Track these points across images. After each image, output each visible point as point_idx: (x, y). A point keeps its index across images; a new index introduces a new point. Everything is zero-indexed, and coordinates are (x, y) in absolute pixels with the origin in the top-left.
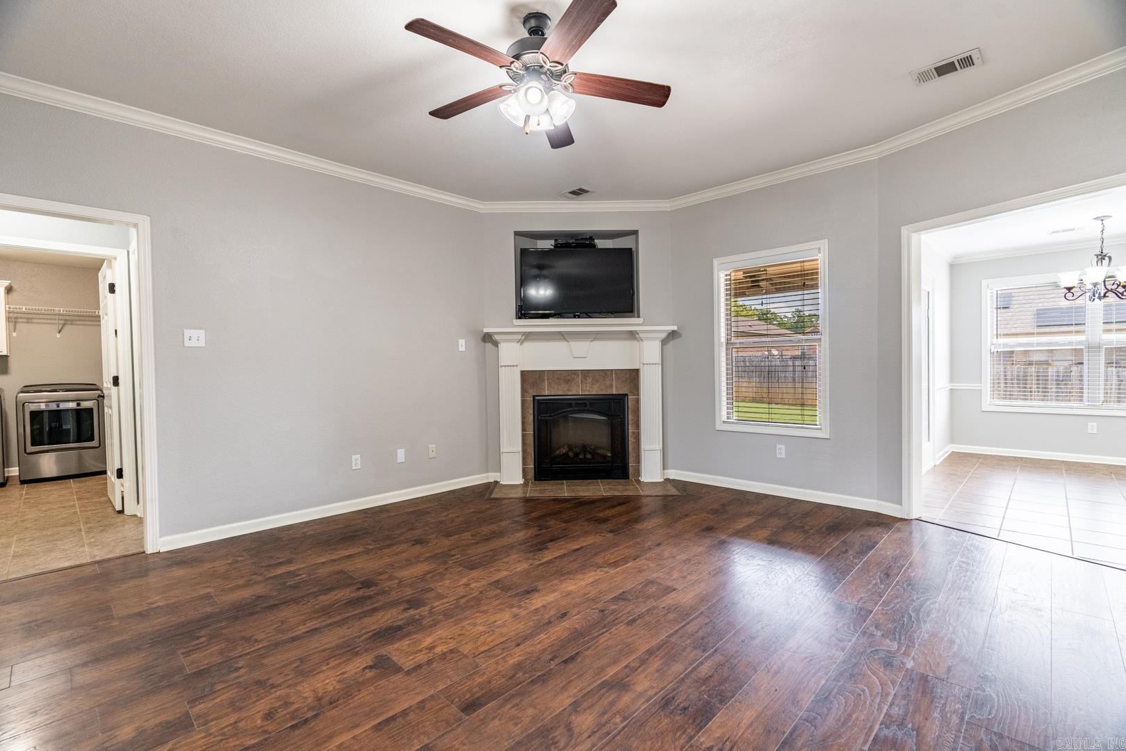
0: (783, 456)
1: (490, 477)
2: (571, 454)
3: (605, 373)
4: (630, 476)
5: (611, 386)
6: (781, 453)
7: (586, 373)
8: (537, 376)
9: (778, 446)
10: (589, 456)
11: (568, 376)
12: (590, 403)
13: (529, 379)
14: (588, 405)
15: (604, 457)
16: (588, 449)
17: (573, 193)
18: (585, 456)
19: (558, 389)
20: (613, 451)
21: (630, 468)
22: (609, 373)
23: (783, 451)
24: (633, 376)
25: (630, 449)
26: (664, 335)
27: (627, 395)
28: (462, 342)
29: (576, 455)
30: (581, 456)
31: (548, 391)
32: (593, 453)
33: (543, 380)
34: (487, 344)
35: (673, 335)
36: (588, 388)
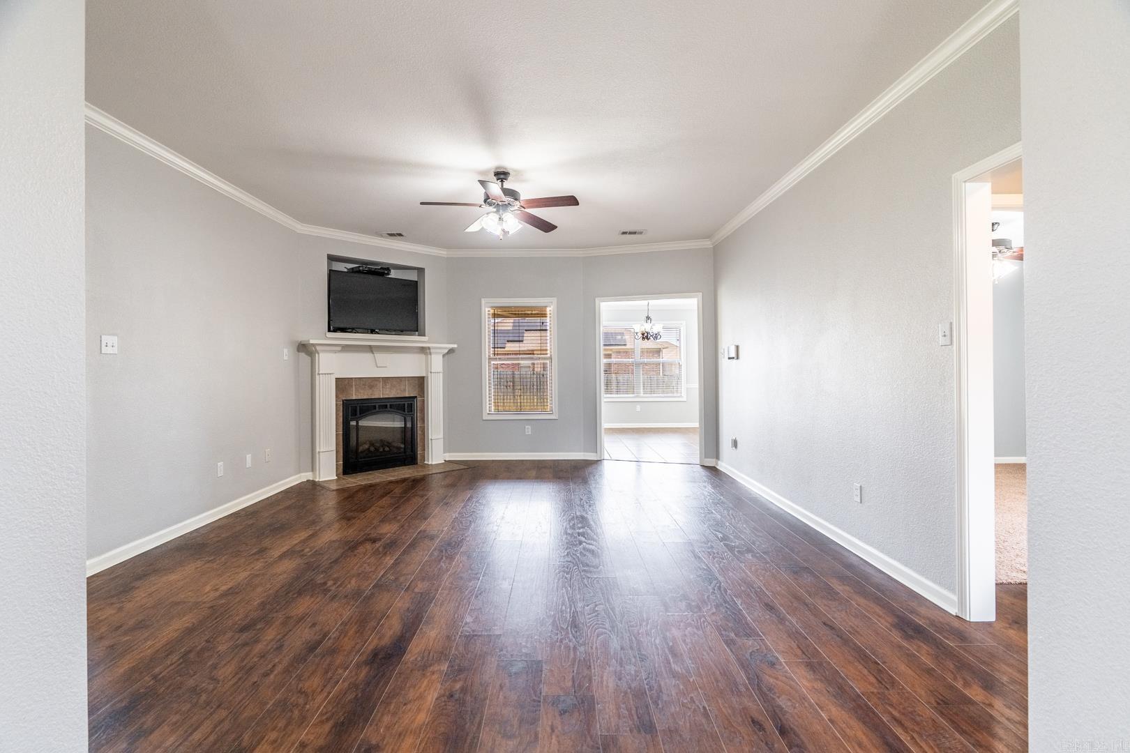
0: (530, 433)
1: (306, 476)
2: (372, 449)
3: (400, 379)
4: (419, 461)
5: (405, 390)
6: (528, 432)
7: (386, 380)
8: (346, 382)
9: (527, 427)
10: (387, 449)
11: (371, 382)
12: (391, 405)
13: (342, 384)
14: (388, 406)
15: (399, 448)
16: (385, 443)
17: (389, 234)
18: (384, 449)
19: (364, 393)
20: (404, 441)
21: (419, 456)
22: (403, 379)
23: (530, 430)
24: (421, 382)
25: (418, 440)
26: (446, 351)
27: (416, 397)
28: (286, 351)
29: (377, 450)
30: (381, 450)
31: (354, 395)
32: (389, 445)
33: (352, 386)
34: (300, 353)
35: (451, 351)
36: (387, 392)
